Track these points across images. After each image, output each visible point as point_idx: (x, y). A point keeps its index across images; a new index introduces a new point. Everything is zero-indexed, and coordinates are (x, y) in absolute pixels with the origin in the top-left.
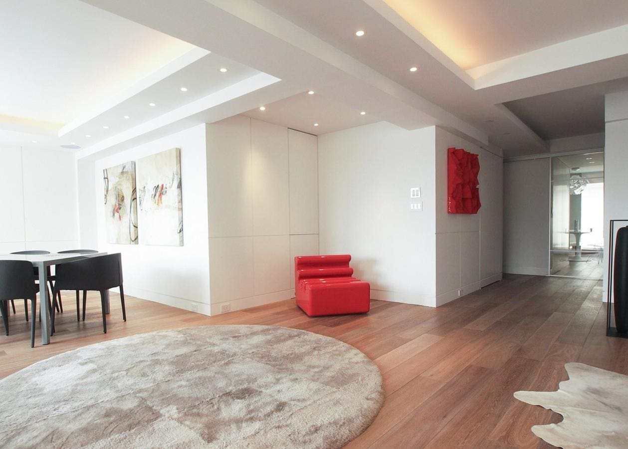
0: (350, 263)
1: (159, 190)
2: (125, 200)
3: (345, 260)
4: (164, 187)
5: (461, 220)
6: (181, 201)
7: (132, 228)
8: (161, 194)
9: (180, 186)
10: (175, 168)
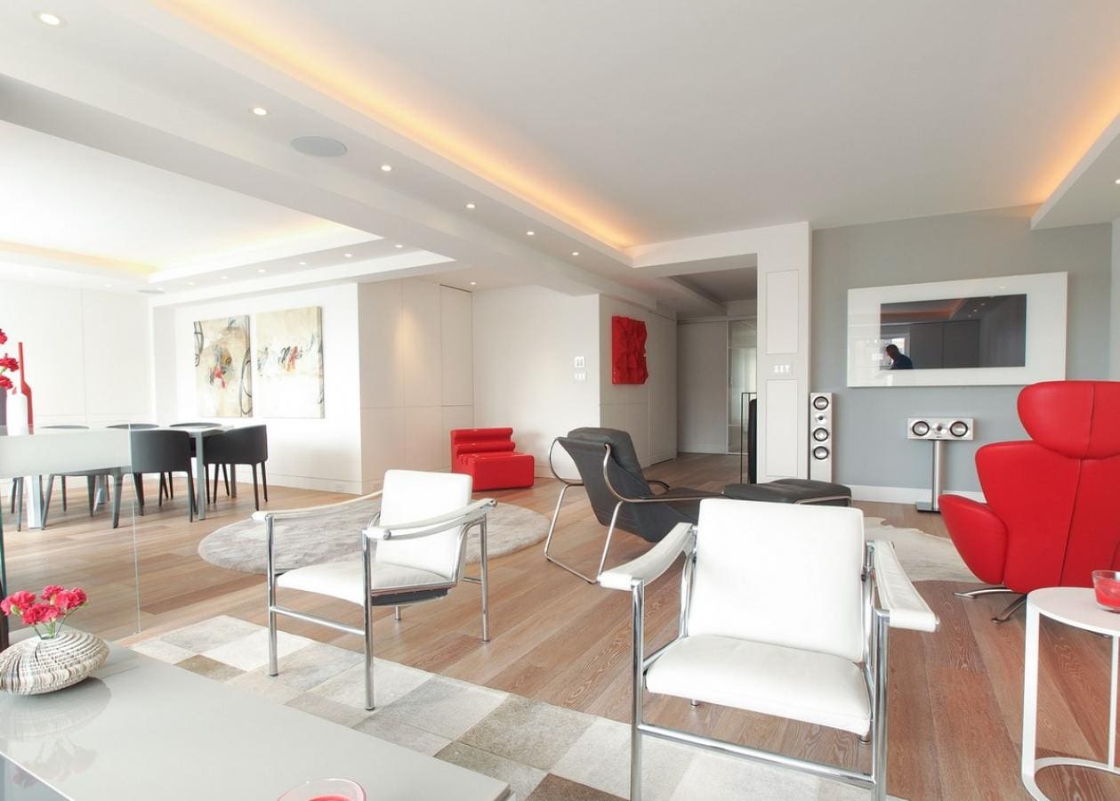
0: (512, 436)
1: (291, 352)
2: (233, 363)
3: (507, 433)
4: (299, 349)
5: (627, 391)
6: (322, 367)
7: (245, 398)
8: (292, 359)
9: (321, 350)
10: (315, 330)
